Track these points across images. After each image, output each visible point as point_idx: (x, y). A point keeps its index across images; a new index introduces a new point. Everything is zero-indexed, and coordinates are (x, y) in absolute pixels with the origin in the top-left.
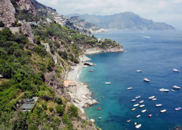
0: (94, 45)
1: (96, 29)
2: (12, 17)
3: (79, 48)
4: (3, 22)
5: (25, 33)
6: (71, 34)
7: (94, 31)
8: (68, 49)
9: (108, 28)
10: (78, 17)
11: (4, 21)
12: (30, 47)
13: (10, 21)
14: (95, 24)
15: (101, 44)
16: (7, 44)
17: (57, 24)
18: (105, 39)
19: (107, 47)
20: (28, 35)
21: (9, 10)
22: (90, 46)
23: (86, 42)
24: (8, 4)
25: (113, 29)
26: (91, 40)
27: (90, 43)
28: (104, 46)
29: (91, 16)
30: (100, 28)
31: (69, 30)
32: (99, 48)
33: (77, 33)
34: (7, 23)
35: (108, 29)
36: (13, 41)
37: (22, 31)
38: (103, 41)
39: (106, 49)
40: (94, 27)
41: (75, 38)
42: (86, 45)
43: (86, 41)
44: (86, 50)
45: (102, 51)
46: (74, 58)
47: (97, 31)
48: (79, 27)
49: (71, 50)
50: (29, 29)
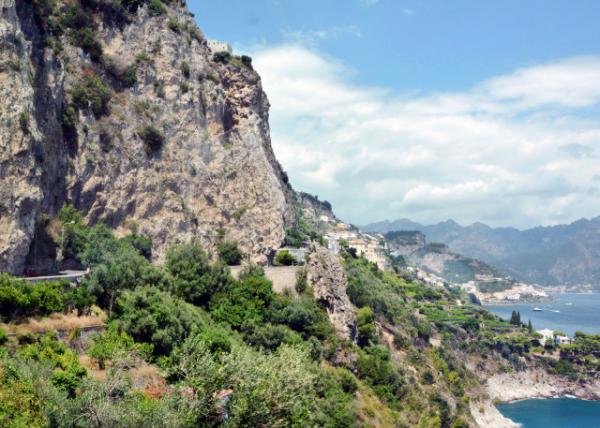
0: (523, 359)
1: (494, 287)
2: (273, 225)
3: (464, 368)
4: (239, 247)
5: (320, 291)
6: (420, 303)
7: (488, 295)
8: (423, 370)
9: (546, 280)
10: (416, 232)
11: (243, 243)
12: (342, 353)
13: (263, 243)
14: (487, 262)
15: (556, 356)
16: (268, 336)
17: (359, 261)
18: (577, 335)
19: (592, 374)
20: (331, 302)
21: (265, 201)
22: (505, 363)
23: (487, 345)
24: (265, 179)
25: (574, 288)
26: (508, 336)
27: (506, 349)
28: (575, 366)
29: (468, 230)
30: (513, 282)
31: (409, 285)
32: (546, 375)
33: (445, 300)
34: (253, 252)
35: (547, 285)
36: (283, 323)
37: (309, 283)
38: (565, 341)
39: (582, 382)
40: (487, 279)
41: (438, 321)
42: (484, 357)
43: (484, 340)
44: (491, 381)
45: (562, 390)
46: (453, 414)
47: (500, 296)
48: (428, 276)
49: (436, 378)
50: (335, 278)
